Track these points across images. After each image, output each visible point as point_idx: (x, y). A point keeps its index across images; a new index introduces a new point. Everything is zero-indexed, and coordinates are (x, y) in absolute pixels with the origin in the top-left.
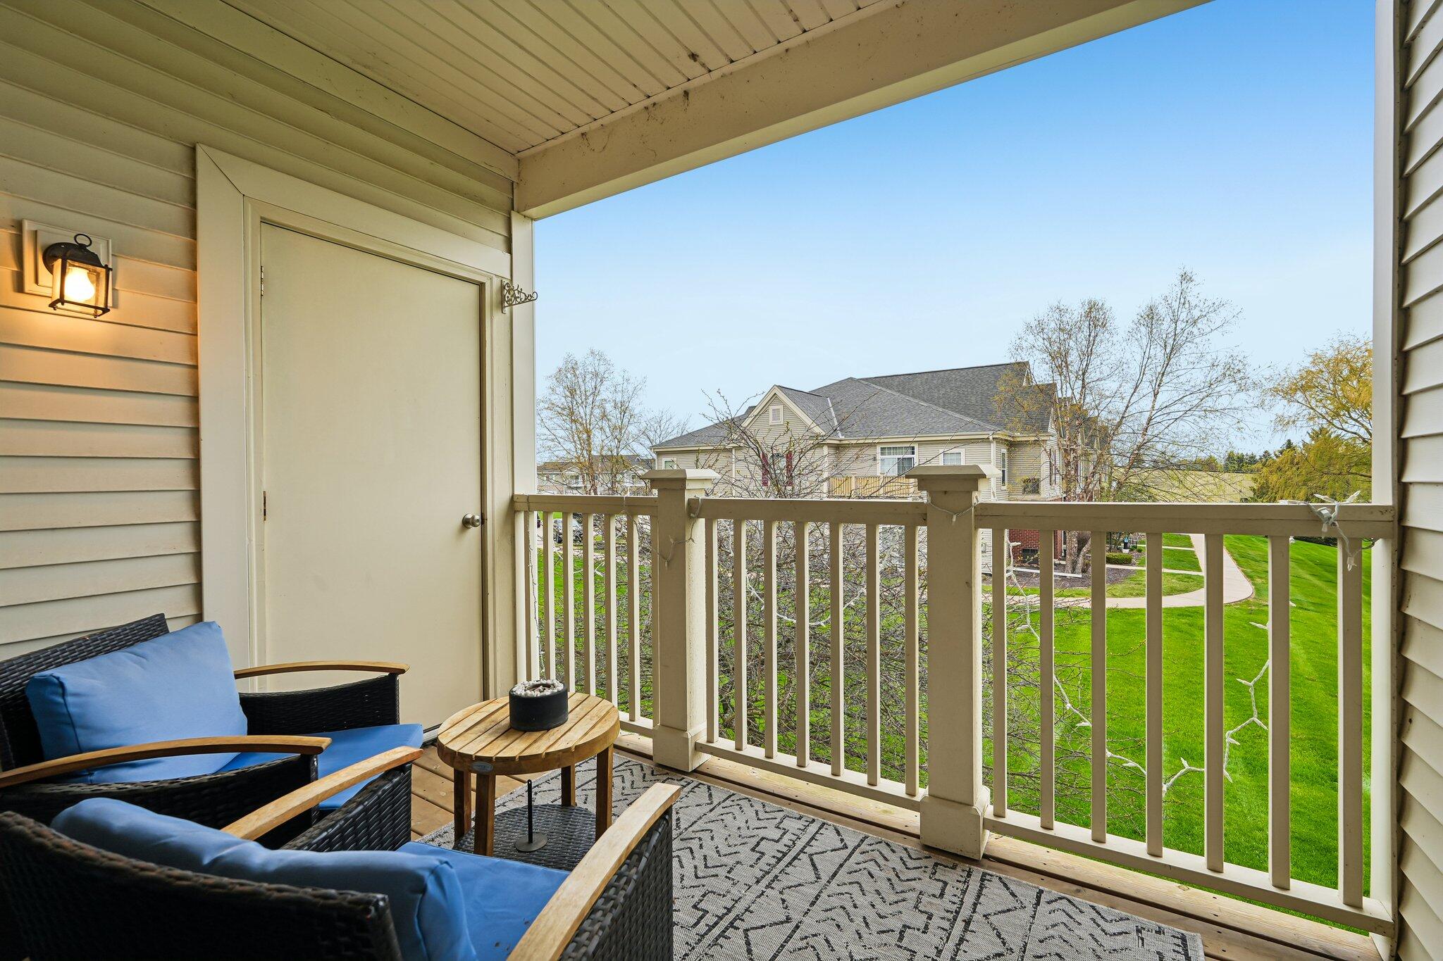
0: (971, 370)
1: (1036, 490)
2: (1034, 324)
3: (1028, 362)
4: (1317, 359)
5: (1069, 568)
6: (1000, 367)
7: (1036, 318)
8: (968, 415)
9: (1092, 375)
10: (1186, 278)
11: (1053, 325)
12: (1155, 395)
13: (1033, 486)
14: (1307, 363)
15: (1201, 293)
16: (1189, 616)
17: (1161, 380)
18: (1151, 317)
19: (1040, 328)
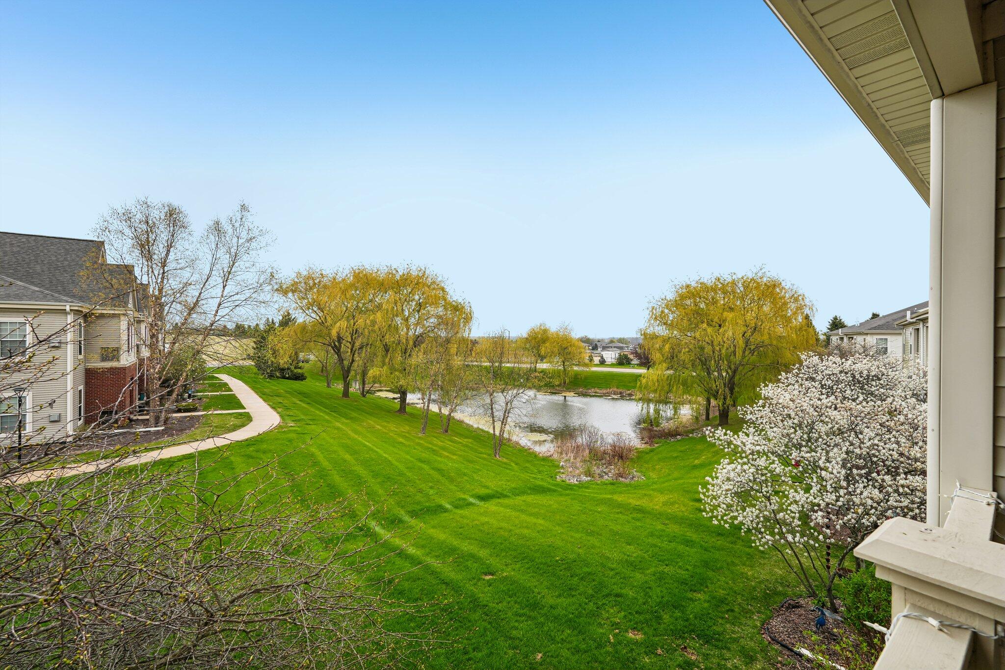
0: (34, 238)
1: (117, 358)
2: (121, 211)
3: (103, 243)
4: (299, 274)
5: (152, 421)
6: (71, 241)
7: (124, 206)
8: (32, 283)
9: (171, 265)
10: (244, 208)
11: (139, 216)
12: (224, 287)
13: (112, 354)
14: (293, 275)
15: (255, 220)
16: (253, 445)
17: (228, 277)
18: (217, 228)
19: (127, 217)
